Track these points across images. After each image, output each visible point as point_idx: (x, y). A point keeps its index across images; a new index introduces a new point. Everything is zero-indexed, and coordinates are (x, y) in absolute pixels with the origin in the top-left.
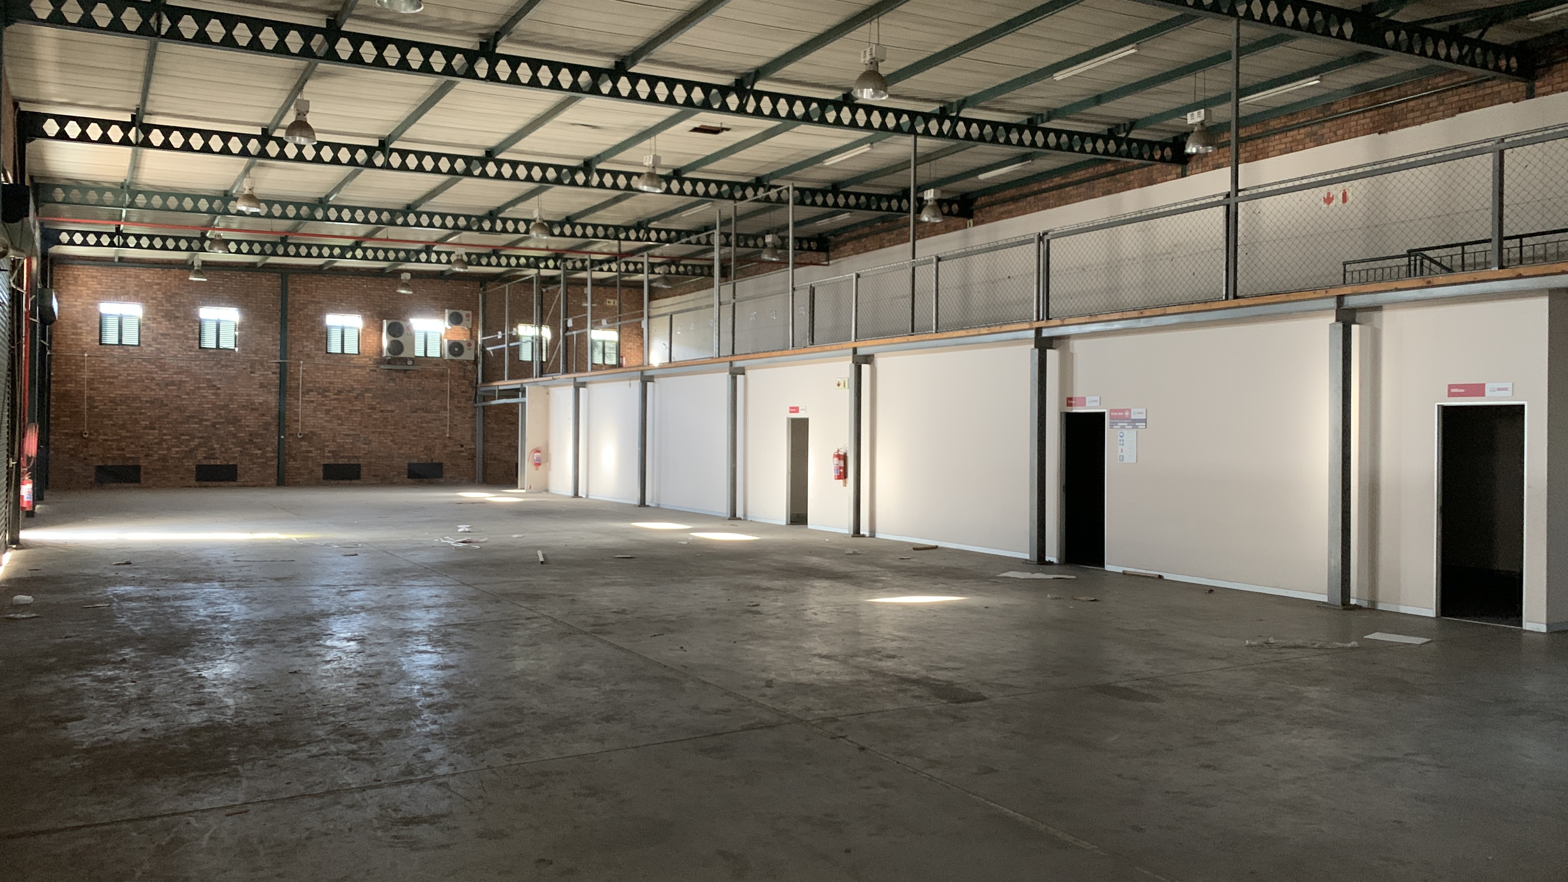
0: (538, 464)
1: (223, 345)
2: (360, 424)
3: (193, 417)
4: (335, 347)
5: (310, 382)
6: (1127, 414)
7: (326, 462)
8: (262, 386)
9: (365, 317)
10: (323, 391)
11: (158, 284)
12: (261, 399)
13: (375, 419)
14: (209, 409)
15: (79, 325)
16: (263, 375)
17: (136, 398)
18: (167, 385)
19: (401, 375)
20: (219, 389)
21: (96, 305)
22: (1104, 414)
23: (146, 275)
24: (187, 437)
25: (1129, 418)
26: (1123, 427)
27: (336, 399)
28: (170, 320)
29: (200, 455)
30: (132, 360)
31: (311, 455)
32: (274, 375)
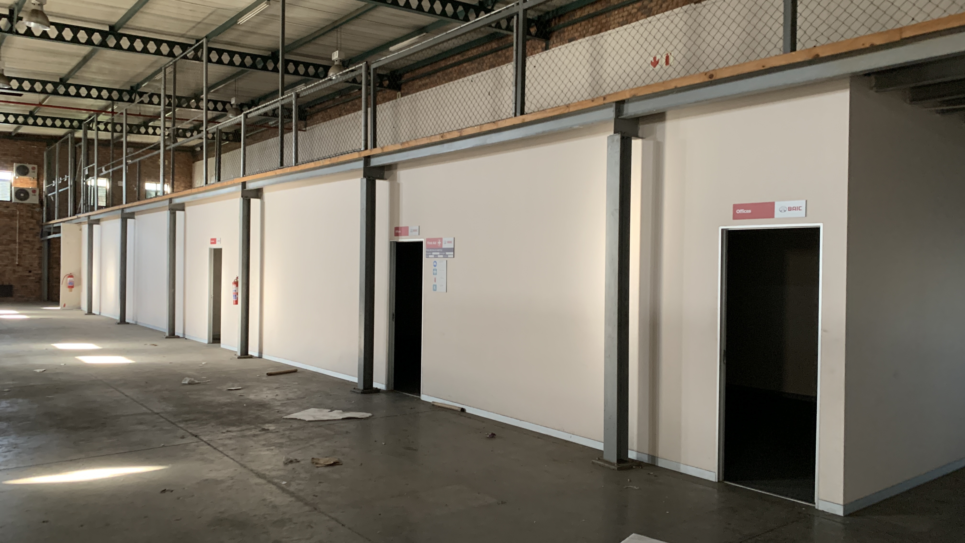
0: (71, 287)
6: (439, 243)
22: (421, 243)
25: (441, 248)
26: (436, 256)
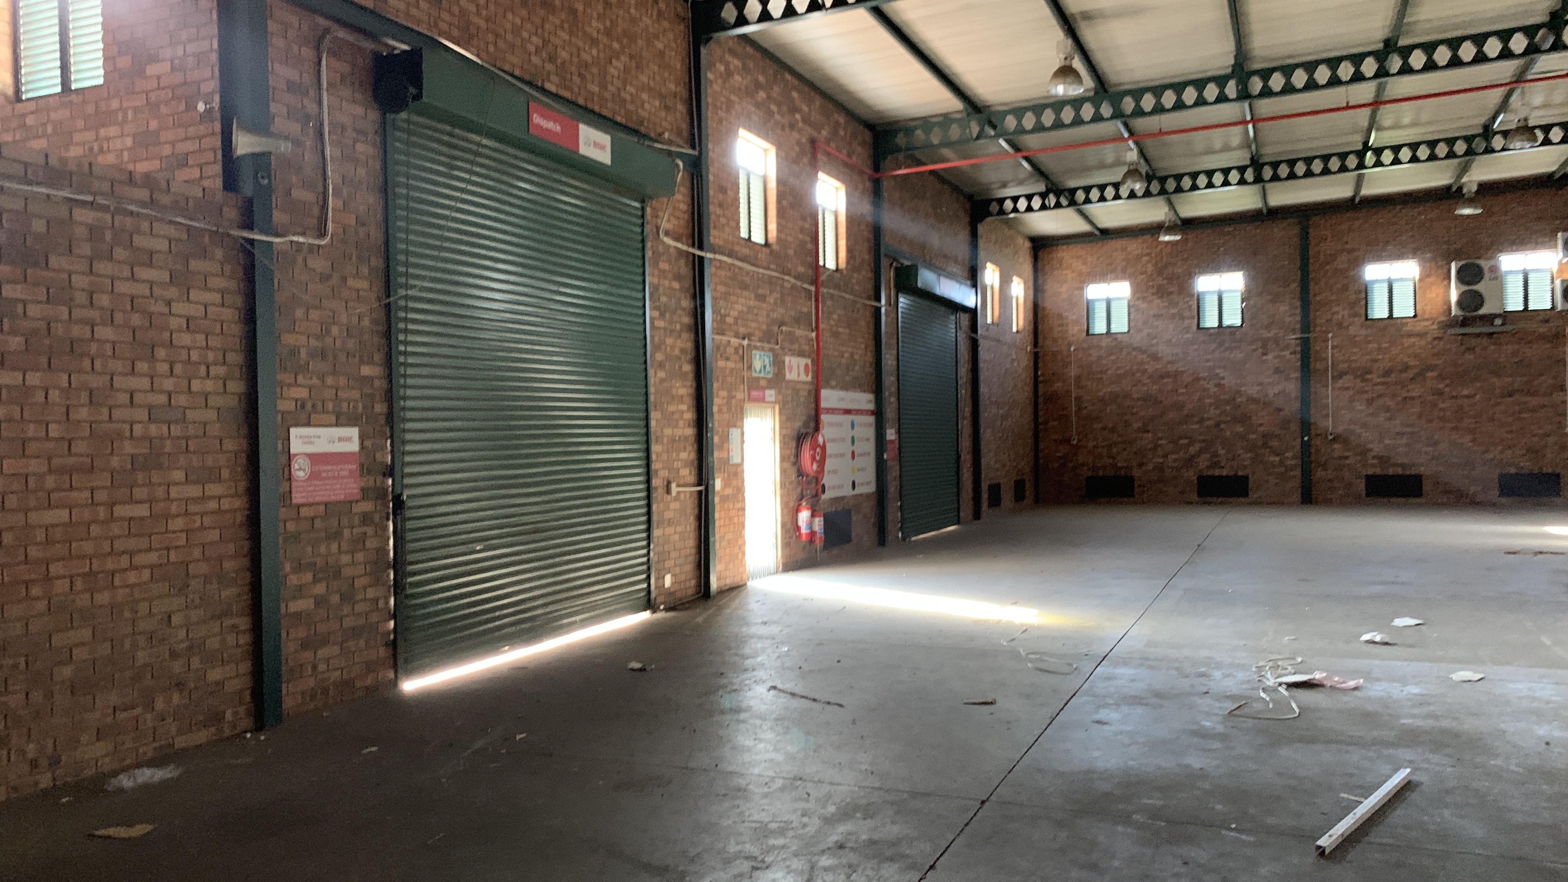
1: (1227, 322)
2: (1420, 417)
3: (1193, 416)
4: (1379, 311)
5: (1344, 362)
7: (1370, 472)
8: (1277, 371)
9: (1423, 263)
10: (1363, 374)
11: (1149, 254)
12: (1277, 389)
13: (1442, 409)
14: (1211, 405)
15: (1065, 314)
16: (1278, 357)
17: (1127, 396)
18: (1162, 377)
19: (1485, 341)
20: (1223, 378)
21: (1081, 289)
23: (1134, 246)
24: (1185, 441)
27: (1383, 384)
28: (1161, 297)
29: (1203, 462)
30: (1121, 350)
31: (1347, 462)
32: (1293, 356)
